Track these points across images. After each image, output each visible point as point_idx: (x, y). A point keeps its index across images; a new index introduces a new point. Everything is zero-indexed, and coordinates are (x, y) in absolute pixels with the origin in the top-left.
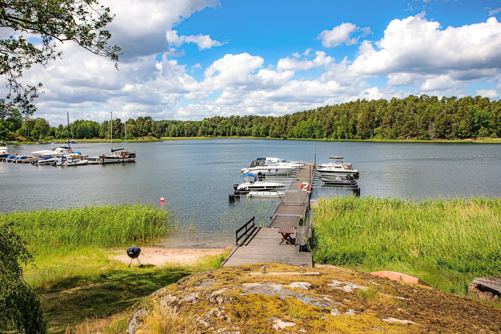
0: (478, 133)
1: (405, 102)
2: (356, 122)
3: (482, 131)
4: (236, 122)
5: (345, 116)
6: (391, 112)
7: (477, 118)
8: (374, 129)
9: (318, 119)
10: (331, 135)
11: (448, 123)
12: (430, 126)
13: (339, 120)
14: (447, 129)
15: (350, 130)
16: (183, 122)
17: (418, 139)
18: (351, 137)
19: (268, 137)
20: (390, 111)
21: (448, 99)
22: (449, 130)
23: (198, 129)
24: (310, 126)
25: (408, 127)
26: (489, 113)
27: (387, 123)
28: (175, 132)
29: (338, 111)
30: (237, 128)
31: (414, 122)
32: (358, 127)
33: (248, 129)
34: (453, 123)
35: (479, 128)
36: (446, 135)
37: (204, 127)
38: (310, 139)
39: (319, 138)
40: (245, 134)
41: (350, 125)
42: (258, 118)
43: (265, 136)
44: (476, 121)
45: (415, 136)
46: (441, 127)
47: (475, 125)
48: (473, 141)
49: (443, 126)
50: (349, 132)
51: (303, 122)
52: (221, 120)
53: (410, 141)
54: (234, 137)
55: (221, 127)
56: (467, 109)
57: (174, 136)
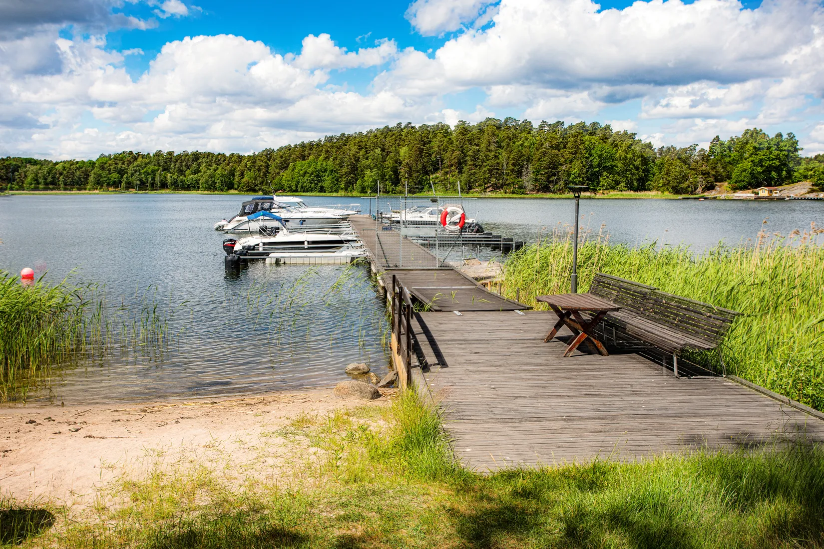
0: (598, 183)
1: (481, 129)
2: (398, 162)
3: (605, 179)
4: (166, 163)
5: (378, 151)
6: (459, 146)
7: (597, 158)
8: (429, 176)
9: (327, 158)
10: (353, 185)
11: (554, 166)
12: (524, 170)
13: (367, 159)
14: (552, 175)
15: (387, 177)
16: (54, 162)
17: (506, 193)
18: (391, 189)
19: (232, 191)
20: (457, 143)
21: (550, 125)
22: (556, 177)
23: (87, 176)
24: (313, 169)
25: (490, 171)
26: (615, 149)
27: (452, 166)
28: (36, 180)
29: (364, 143)
30: (169, 175)
31: (498, 163)
32: (402, 171)
33: (190, 177)
34: (562, 165)
35: (599, 174)
36: (550, 186)
37: (100, 172)
38: (313, 194)
39: (331, 192)
40: (186, 186)
41: (388, 168)
42: (210, 156)
43: (226, 188)
44: (596, 162)
45: (501, 187)
46: (543, 172)
47: (595, 170)
48: (593, 195)
49: (546, 171)
50: (386, 180)
51: (299, 163)
52: (137, 159)
53: (494, 195)
54: (163, 191)
55: (136, 171)
56: (582, 143)
57: (36, 189)
